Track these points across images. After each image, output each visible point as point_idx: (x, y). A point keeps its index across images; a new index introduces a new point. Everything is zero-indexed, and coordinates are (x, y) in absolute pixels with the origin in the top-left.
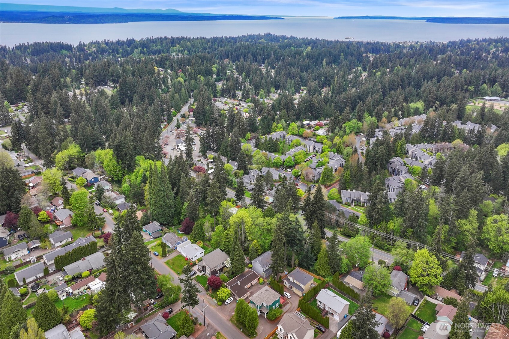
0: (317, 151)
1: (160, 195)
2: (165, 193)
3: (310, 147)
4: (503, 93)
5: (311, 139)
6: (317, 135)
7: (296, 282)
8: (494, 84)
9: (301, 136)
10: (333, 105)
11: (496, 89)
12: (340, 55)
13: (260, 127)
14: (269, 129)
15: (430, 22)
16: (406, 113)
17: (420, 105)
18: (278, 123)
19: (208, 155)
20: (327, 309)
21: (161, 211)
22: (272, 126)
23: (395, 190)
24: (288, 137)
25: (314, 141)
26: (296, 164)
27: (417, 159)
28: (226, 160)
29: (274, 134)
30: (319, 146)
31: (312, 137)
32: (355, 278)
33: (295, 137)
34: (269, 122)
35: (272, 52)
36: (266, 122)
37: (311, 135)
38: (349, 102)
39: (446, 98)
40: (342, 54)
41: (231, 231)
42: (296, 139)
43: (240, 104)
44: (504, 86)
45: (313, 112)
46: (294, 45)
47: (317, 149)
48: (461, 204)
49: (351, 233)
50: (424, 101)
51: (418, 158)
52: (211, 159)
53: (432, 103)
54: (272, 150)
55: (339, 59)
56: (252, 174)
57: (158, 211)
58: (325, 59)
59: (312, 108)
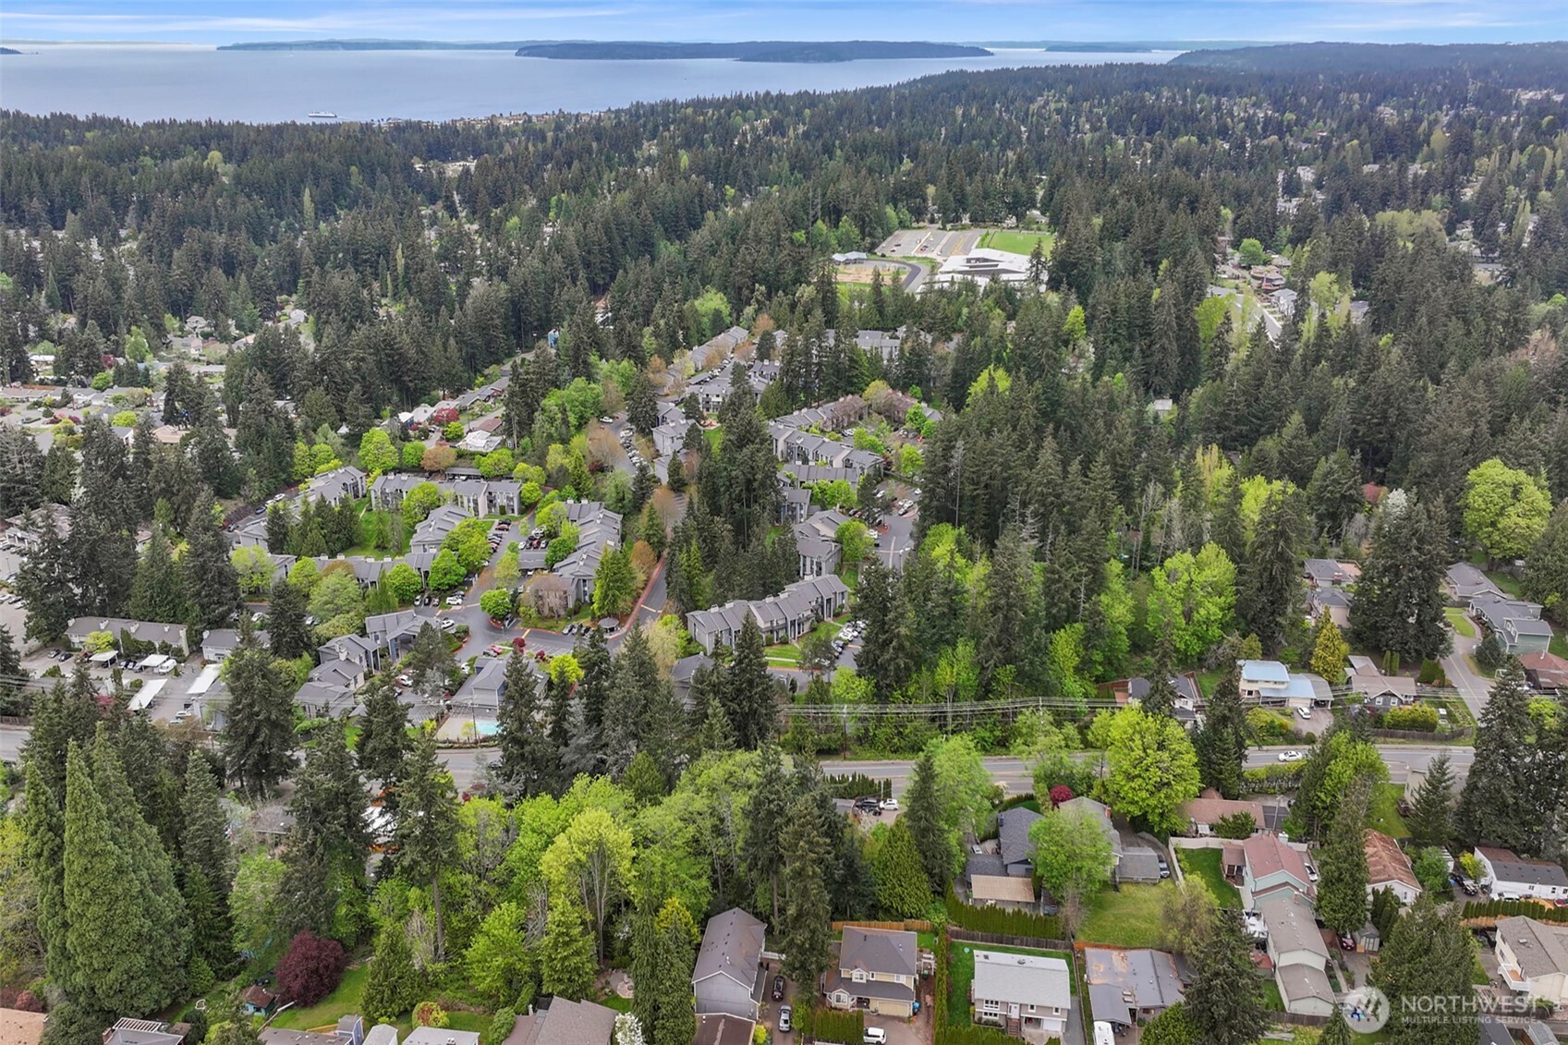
0: (503, 509)
1: (126, 892)
2: (144, 874)
3: (476, 502)
4: (863, 239)
5: (456, 471)
6: (473, 454)
7: (880, 977)
8: (838, 220)
9: (417, 469)
10: (452, 341)
11: (847, 232)
12: (349, 175)
13: (252, 472)
14: (284, 471)
15: (528, 55)
16: (693, 331)
17: (712, 301)
18: (311, 443)
19: (75, 639)
20: (1015, 1014)
21: (140, 961)
22: (292, 457)
23: (823, 566)
24: (376, 484)
25: (469, 477)
26: (470, 574)
27: (806, 461)
28: (183, 633)
29: (314, 483)
30: (506, 492)
31: (453, 466)
32: (986, 874)
33: (404, 477)
34: (277, 446)
35: (85, 179)
36: (267, 445)
37: (452, 460)
38: (496, 327)
39: (779, 270)
40: (353, 168)
41: (562, 909)
42: (414, 486)
43: (67, 400)
44: (864, 222)
45: (406, 378)
46: (152, 149)
47: (501, 501)
48: (1090, 556)
49: (829, 739)
50: (723, 288)
51: (810, 457)
52: (104, 651)
53: (746, 292)
54: (338, 545)
55: (349, 185)
56: (343, 657)
57: (126, 966)
58: (307, 190)
59: (399, 367)
